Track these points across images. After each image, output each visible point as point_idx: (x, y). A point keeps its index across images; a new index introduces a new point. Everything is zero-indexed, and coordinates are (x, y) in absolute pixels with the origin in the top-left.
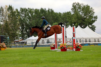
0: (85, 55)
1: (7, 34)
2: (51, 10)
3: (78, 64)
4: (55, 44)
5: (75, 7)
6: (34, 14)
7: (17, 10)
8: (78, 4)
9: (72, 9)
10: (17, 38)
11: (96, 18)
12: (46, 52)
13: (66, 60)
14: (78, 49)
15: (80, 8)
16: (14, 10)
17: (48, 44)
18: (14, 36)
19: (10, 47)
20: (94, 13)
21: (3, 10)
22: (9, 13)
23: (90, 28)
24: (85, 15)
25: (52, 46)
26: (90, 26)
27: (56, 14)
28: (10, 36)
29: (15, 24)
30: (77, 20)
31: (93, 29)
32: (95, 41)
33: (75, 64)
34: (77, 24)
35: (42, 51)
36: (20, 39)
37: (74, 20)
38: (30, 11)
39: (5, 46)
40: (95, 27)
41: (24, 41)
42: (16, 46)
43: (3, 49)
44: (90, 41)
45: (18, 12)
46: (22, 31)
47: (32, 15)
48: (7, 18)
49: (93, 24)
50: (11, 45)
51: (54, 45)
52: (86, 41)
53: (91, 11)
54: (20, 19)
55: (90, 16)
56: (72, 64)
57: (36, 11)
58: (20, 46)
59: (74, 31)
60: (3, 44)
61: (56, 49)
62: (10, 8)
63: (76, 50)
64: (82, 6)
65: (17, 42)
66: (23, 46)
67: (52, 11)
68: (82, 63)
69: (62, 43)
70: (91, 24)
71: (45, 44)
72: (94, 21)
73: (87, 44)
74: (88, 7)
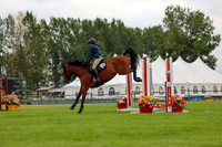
0: (193, 121)
1: (21, 74)
2: (119, 21)
3: (178, 141)
4: (126, 96)
5: (172, 15)
6: (81, 30)
7: (43, 22)
8: (178, 9)
9: (165, 21)
10: (44, 85)
11: (217, 39)
12: (107, 115)
13: (151, 131)
14: (177, 107)
15: (181, 18)
16: (38, 22)
17: (112, 97)
18: (36, 80)
19: (29, 104)
20: (213, 28)
21: (13, 23)
22: (25, 28)
23: (205, 61)
24: (192, 33)
25: (121, 101)
26: (205, 58)
27: (129, 31)
28: (27, 79)
29: (39, 53)
30: (175, 44)
31: (211, 63)
32: (216, 91)
33: (170, 141)
34: (175, 53)
35: (99, 113)
36: (50, 87)
37: (168, 44)
38: (73, 24)
39: (17, 100)
40: (215, 61)
41: (58, 90)
42: (42, 102)
43: (12, 108)
44: (203, 91)
45: (46, 27)
46: (55, 69)
47: (76, 33)
48: (22, 40)
49: (211, 54)
50: (30, 99)
51: (125, 100)
52: (196, 91)
53: (206, 24)
54: (51, 41)
55: (205, 35)
56: (164, 141)
57: (86, 24)
58: (49, 102)
59: (169, 69)
60: (14, 97)
61: (129, 109)
62: (29, 17)
63: (173, 111)
64: (186, 13)
65: (44, 92)
66: (56, 102)
67: (121, 25)
68: (187, 139)
69: (142, 94)
70: (206, 53)
71: (104, 97)
72: (213, 47)
73: (199, 97)
74: (200, 15)
